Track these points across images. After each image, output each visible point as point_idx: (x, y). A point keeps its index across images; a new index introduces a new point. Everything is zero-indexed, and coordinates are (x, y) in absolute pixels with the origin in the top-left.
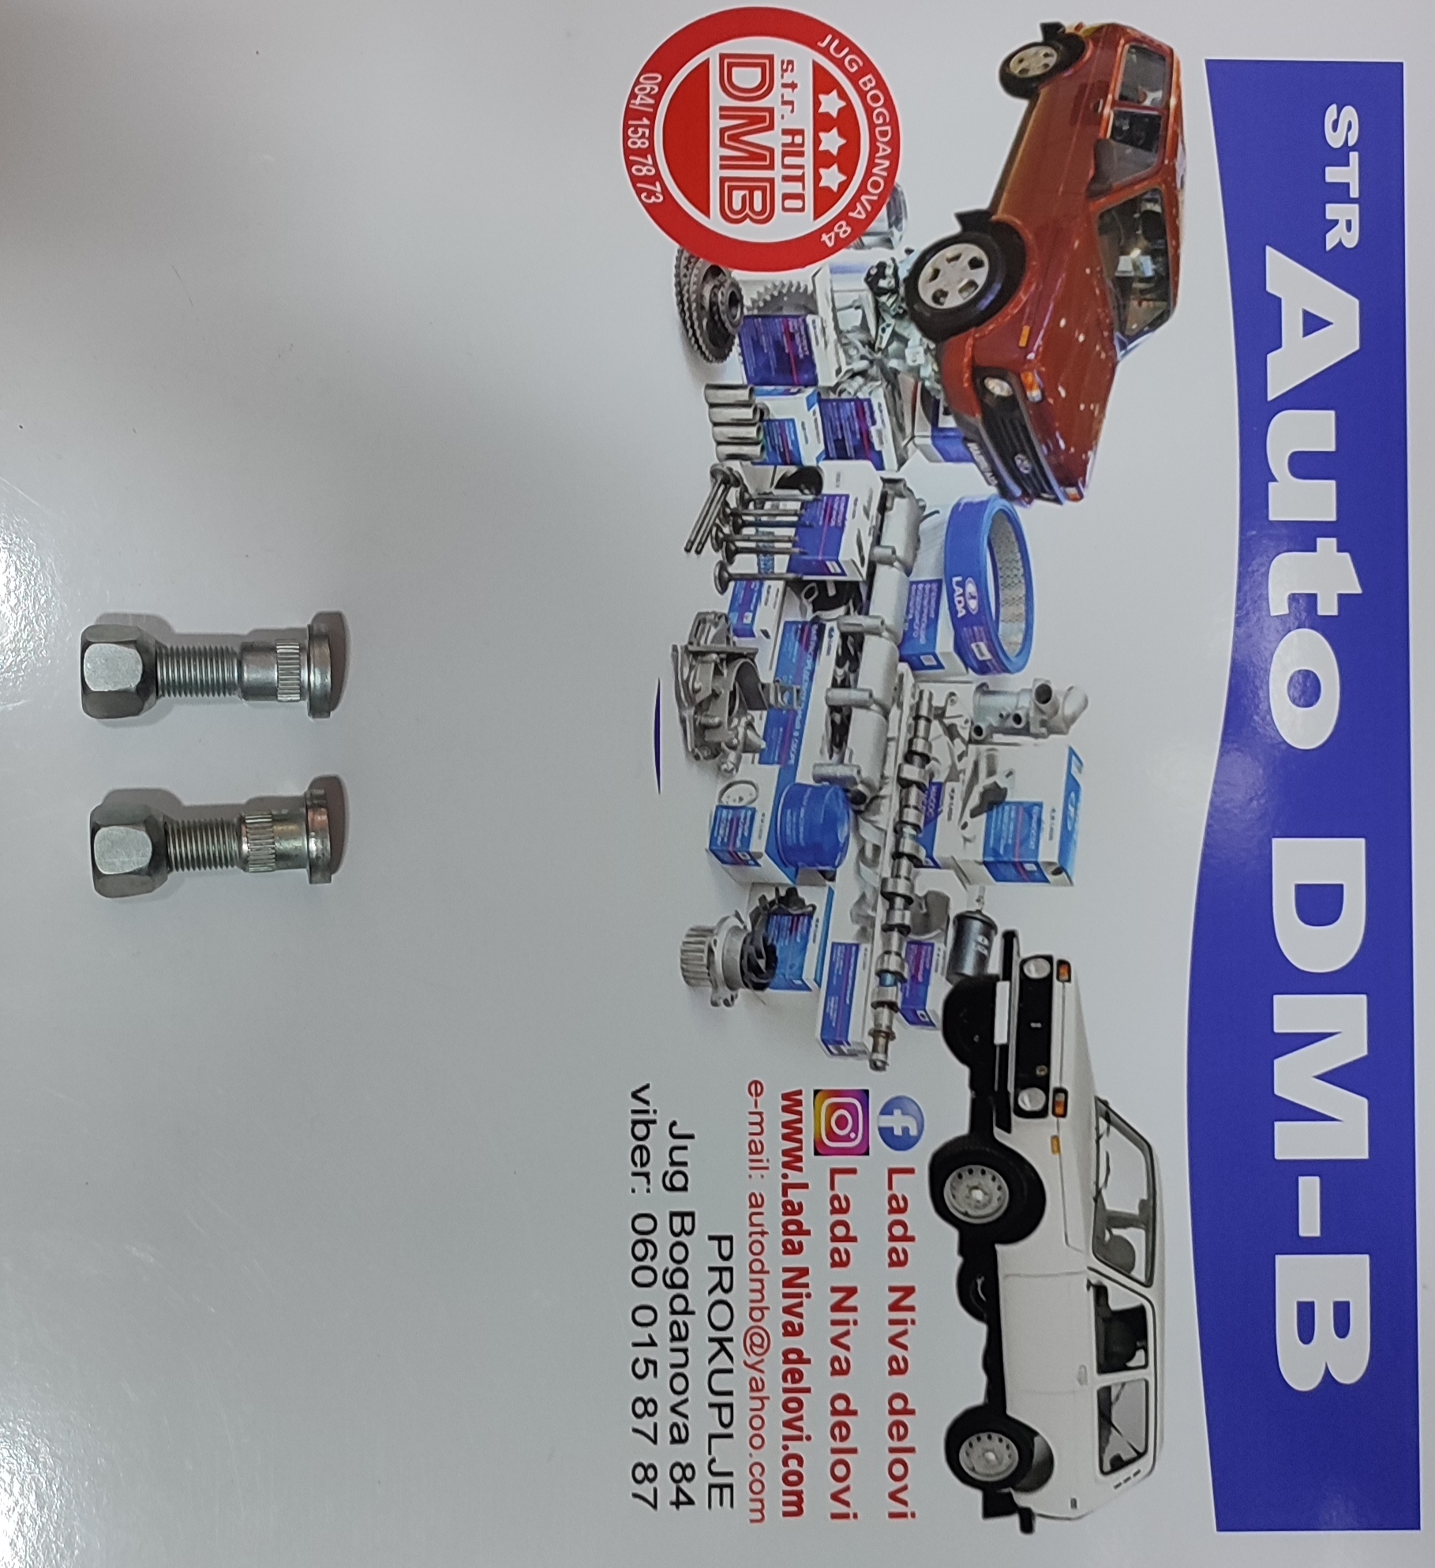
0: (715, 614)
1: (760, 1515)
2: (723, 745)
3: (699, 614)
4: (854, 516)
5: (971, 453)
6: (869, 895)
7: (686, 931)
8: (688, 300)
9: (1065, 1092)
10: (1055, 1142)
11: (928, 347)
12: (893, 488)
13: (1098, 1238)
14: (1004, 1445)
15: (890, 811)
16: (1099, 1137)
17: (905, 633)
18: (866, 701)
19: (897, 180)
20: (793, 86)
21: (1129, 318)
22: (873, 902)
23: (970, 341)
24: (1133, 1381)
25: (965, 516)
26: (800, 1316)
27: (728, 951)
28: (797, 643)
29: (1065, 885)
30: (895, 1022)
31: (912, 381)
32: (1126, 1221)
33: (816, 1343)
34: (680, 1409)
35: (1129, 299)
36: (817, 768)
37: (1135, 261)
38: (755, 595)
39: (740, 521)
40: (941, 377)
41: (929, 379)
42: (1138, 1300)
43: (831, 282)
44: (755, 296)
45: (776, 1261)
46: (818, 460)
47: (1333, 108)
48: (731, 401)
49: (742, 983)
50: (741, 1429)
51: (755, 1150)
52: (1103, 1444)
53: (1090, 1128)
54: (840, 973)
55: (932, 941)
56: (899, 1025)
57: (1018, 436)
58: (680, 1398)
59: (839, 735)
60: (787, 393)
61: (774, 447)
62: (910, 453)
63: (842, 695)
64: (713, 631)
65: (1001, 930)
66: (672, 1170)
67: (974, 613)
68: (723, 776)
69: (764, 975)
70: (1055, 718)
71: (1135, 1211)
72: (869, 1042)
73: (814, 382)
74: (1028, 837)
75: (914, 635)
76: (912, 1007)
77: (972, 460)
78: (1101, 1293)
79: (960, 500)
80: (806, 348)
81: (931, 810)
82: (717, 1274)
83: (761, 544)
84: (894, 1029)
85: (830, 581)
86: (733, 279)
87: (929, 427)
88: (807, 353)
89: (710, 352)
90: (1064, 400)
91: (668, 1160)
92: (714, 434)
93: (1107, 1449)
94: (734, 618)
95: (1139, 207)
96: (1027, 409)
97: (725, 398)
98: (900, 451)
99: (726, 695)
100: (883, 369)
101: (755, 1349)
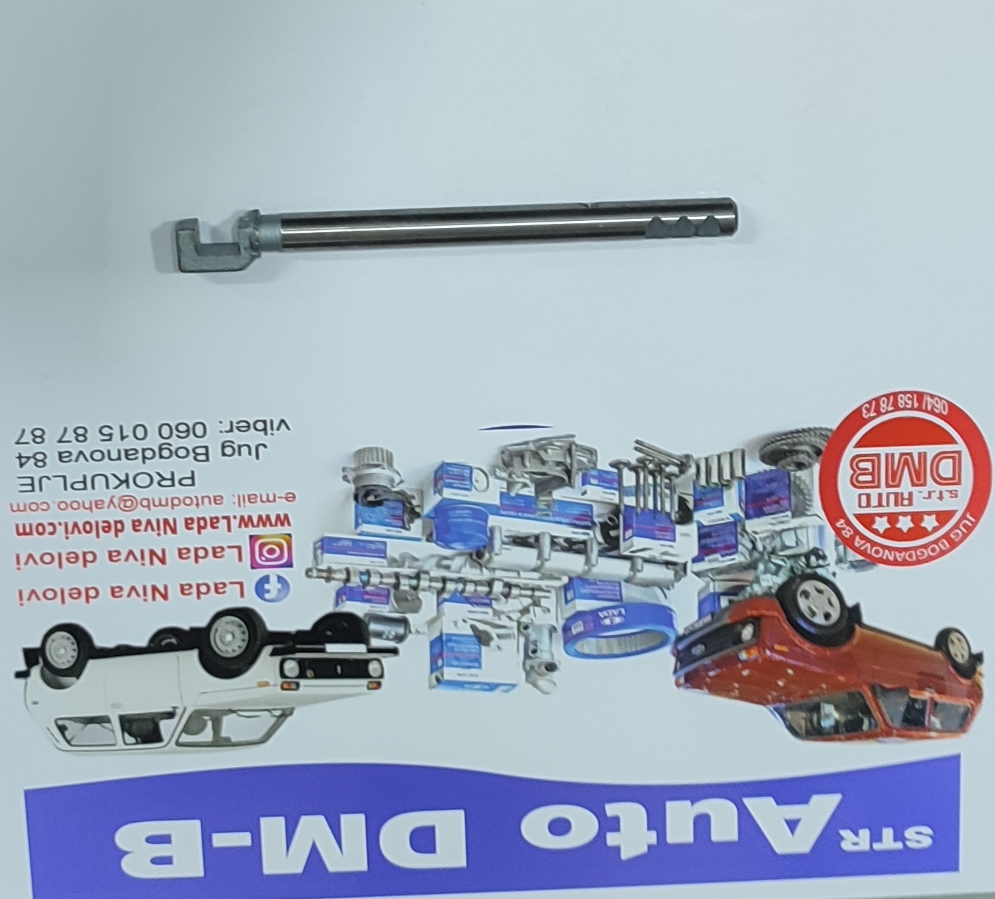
0: (597, 460)
1: (16, 509)
2: (511, 469)
3: (595, 450)
4: (662, 545)
5: (704, 617)
6: (417, 564)
7: (390, 450)
8: (800, 436)
9: (297, 689)
10: (266, 683)
11: (773, 588)
12: (680, 569)
13: (205, 713)
14: (70, 659)
15: (473, 574)
16: (269, 710)
17: (586, 580)
18: (543, 557)
19: (881, 566)
20: (941, 498)
21: (794, 712)
22: (414, 566)
23: (776, 614)
24: (115, 736)
25: (664, 615)
26: (146, 530)
27: (378, 477)
28: (577, 513)
29: (430, 684)
30: (337, 582)
31: (750, 579)
32: (217, 729)
33: (129, 540)
34: (81, 457)
35: (806, 713)
36: (499, 528)
37: (831, 715)
38: (609, 486)
39: (657, 474)
40: (754, 597)
41: (752, 589)
42: (167, 736)
43: (814, 527)
45: (179, 515)
46: (699, 523)
47: (928, 830)
48: (735, 466)
49: (357, 487)
50: (71, 495)
51: (251, 499)
52: (73, 720)
53: (276, 704)
54: (367, 547)
55: (390, 602)
56: (335, 585)
57: (718, 645)
58: (88, 457)
59: (521, 541)
60: (740, 500)
61: (705, 494)
62: (704, 579)
63: (546, 542)
64: (584, 460)
65: (400, 646)
66: (235, 446)
68: (491, 470)
69: (364, 500)
70: (535, 674)
71: (224, 733)
72: (323, 567)
73: (748, 517)
74: (460, 660)
75: (587, 586)
76: (347, 593)
77: (701, 616)
78: (170, 715)
79: (674, 611)
80: (769, 511)
81: (475, 601)
82: (169, 476)
83: (642, 488)
84: (333, 583)
85: (619, 532)
86: (814, 465)
87: (721, 590)
88: (766, 512)
89: (766, 451)
90: (742, 675)
91: (241, 443)
92: (712, 456)
93: (71, 722)
94: (594, 473)
95: (866, 716)
96: (734, 651)
97: (736, 462)
98: (705, 573)
99: (544, 469)
100: (757, 560)
101: (123, 503)
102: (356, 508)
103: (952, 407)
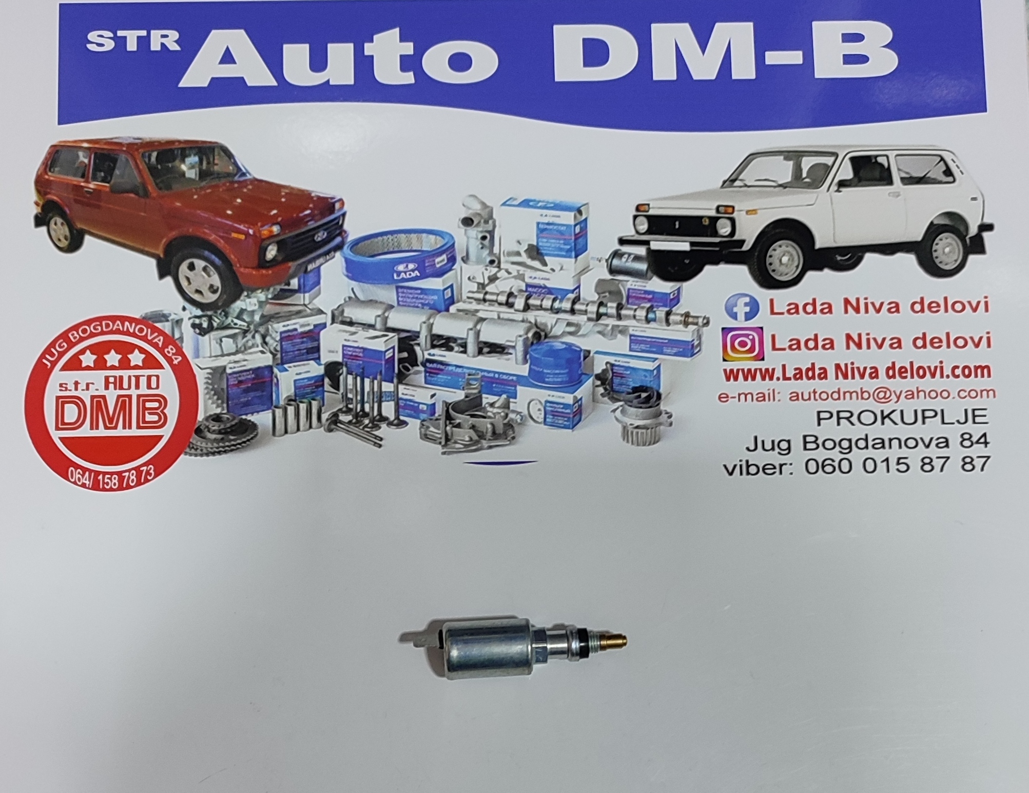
0: (420, 429)
1: (990, 392)
2: (506, 421)
3: (421, 438)
4: (356, 341)
5: (314, 268)
6: (598, 329)
7: (625, 443)
8: (217, 448)
9: (718, 207)
10: (749, 213)
11: (246, 296)
12: (338, 317)
13: (809, 185)
14: (940, 242)
15: (545, 316)
16: (746, 186)
17: (431, 308)
18: (475, 332)
19: (137, 316)
20: (76, 383)
21: (226, 171)
22: (603, 327)
24: (897, 164)
25: (354, 272)
26: (865, 369)
27: (637, 416)
28: (439, 376)
29: (588, 208)
30: (678, 312)
31: (268, 306)
32: (798, 169)
33: (882, 358)
35: (214, 171)
36: (518, 362)
37: (189, 168)
38: (408, 403)
39: (361, 413)
40: (266, 288)
41: (266, 295)
42: (846, 162)
43: (204, 358)
44: (214, 406)
45: (832, 384)
46: (320, 364)
47: (92, 47)
48: (283, 420)
49: (658, 407)
50: (938, 404)
51: (762, 397)
52: (937, 181)
53: (738, 192)
54: (648, 346)
55: (626, 290)
56: (680, 309)
57: (302, 240)
58: (920, 442)
59: (496, 349)
60: (277, 385)
61: (313, 392)
62: (314, 307)
63: (471, 347)
64: (432, 429)
65: (617, 247)
66: (777, 450)
68: (525, 421)
69: (652, 394)
70: (483, 215)
71: (791, 164)
72: (692, 328)
73: (270, 368)
74: (558, 231)
75: (432, 303)
76: (669, 301)
77: (319, 267)
78: (842, 184)
79: (343, 273)
80: (248, 373)
81: (543, 291)
82: (842, 421)
83: (375, 400)
84: (683, 312)
85: (398, 355)
86: (203, 419)
87: (297, 295)
88: (251, 372)
89: (251, 434)
90: (279, 211)
91: (771, 452)
92: (305, 431)
93: (939, 179)
94: (423, 416)
95: (153, 165)
96: (285, 234)
97: (281, 424)
98: (314, 313)
99: (473, 421)
100: (261, 324)
101: (887, 396)
102: (659, 386)
103: (67, 478)
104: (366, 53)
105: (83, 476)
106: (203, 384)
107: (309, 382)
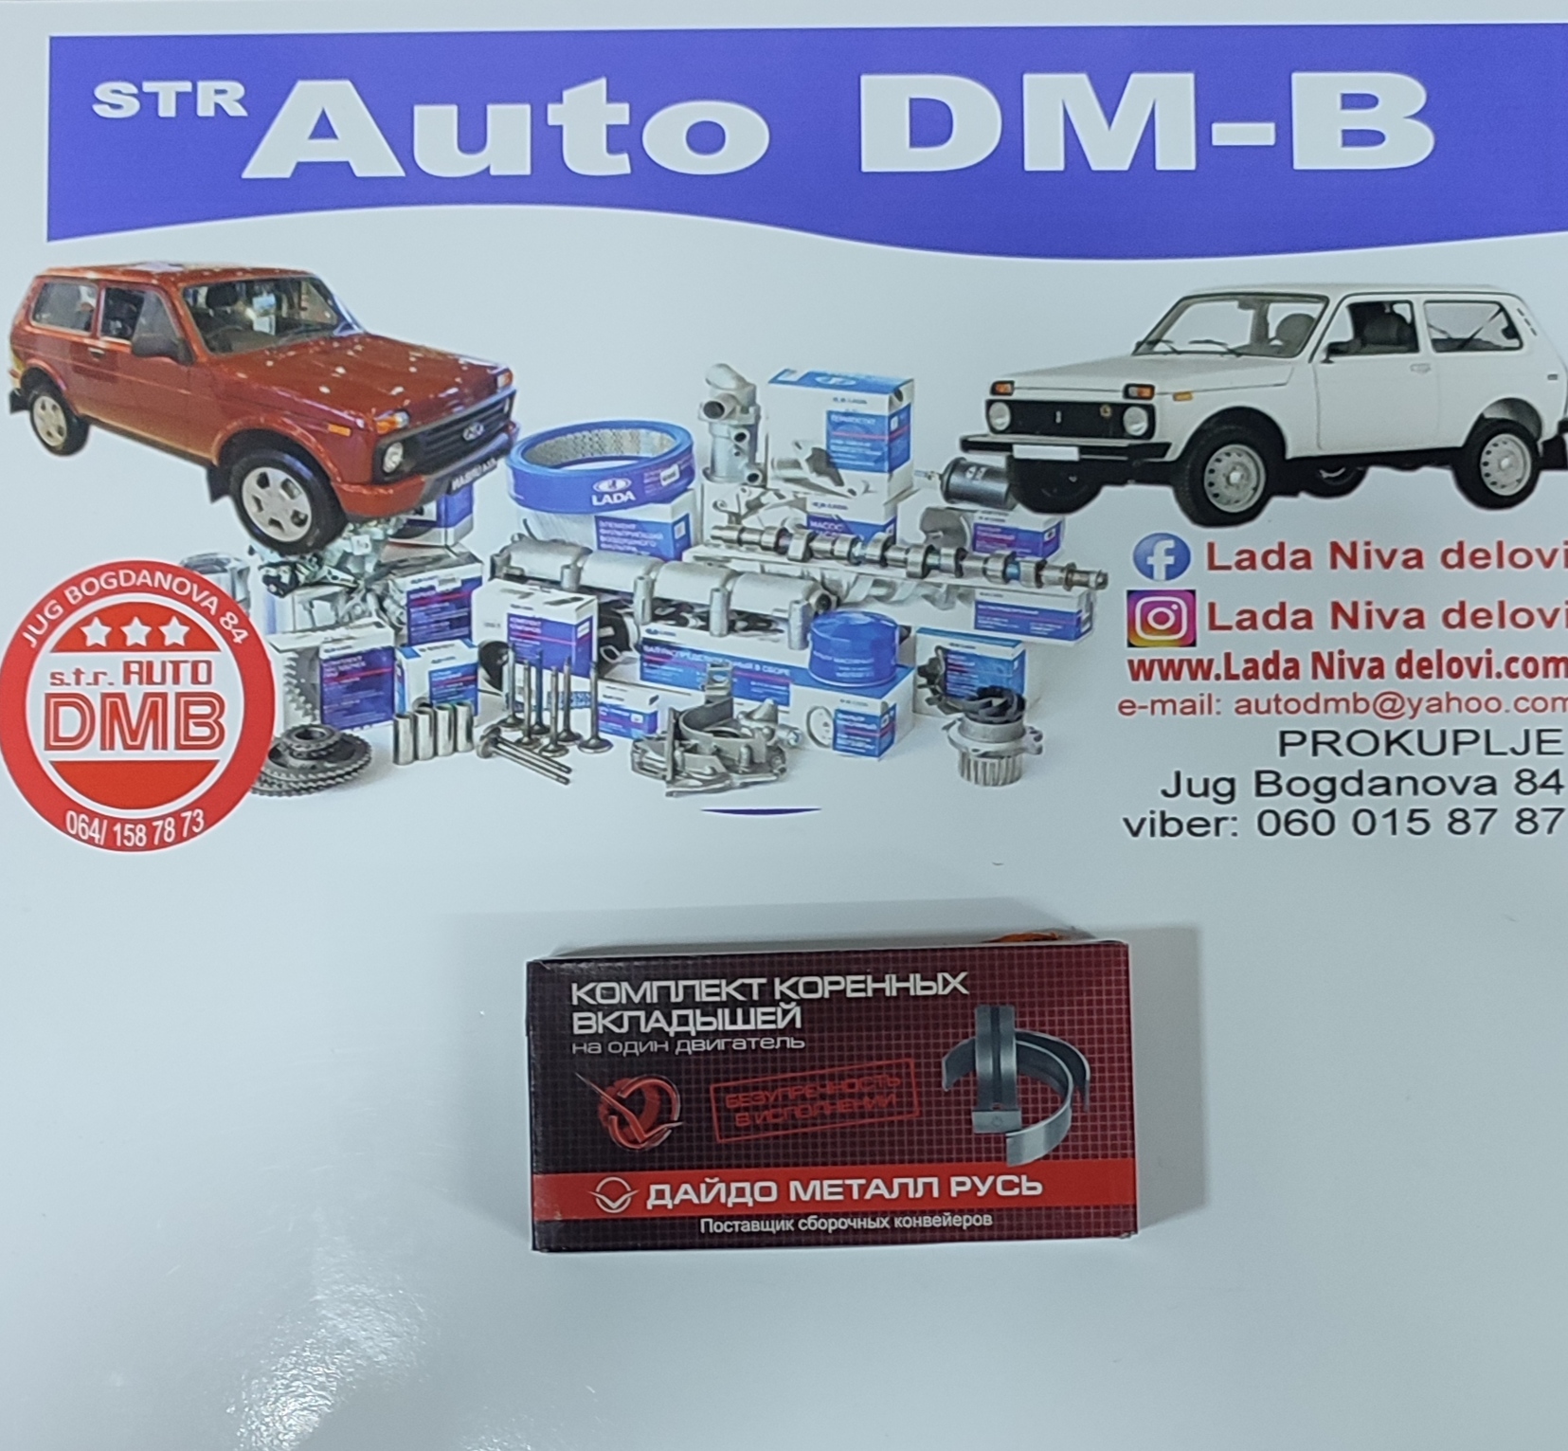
0: (632, 755)
2: (770, 743)
3: (634, 769)
4: (530, 609)
5: (463, 486)
6: (925, 590)
7: (964, 781)
8: (305, 782)
9: (1128, 387)
10: (1179, 397)
11: (351, 531)
12: (501, 568)
14: (1493, 449)
15: (837, 569)
16: (1175, 351)
17: (652, 555)
18: (724, 595)
19: (176, 563)
20: (78, 673)
21: (319, 320)
22: (932, 587)
23: (345, 487)
24: (1427, 318)
25: (528, 492)
26: (1362, 661)
27: (984, 737)
28: (664, 667)
29: (913, 387)
30: (1057, 563)
31: (388, 548)
32: (1261, 323)
33: (1390, 644)
34: (1460, 785)
35: (299, 320)
36: (793, 645)
37: (259, 313)
38: (613, 710)
39: (537, 727)
40: (383, 517)
41: (385, 530)
42: (1342, 312)
43: (284, 633)
44: (300, 713)
45: (1306, 685)
46: (471, 646)
47: (98, 109)
48: (411, 737)
49: (1017, 723)
50: (1480, 722)
51: (1191, 708)
52: (1491, 346)
54: (1009, 620)
55: (972, 527)
56: (1060, 559)
57: (445, 436)
58: (1449, 785)
59: (758, 623)
60: (402, 679)
61: (459, 693)
62: (463, 550)
63: (717, 620)
64: (651, 754)
65: (960, 454)
66: (1212, 794)
67: (630, 482)
68: (803, 742)
69: (1010, 700)
70: (740, 398)
71: (1251, 313)
72: (1078, 590)
73: (390, 651)
74: (863, 426)
75: (654, 545)
76: (1041, 545)
77: (470, 485)
78: (1335, 349)
79: (512, 497)
80: (355, 659)
81: (836, 527)
82: (1320, 747)
83: (560, 705)
84: (1064, 564)
85: (598, 632)
86: (283, 735)
87: (435, 530)
88: (360, 658)
89: (360, 759)
90: (405, 388)
91: (1202, 798)
92: (446, 754)
93: (1497, 342)
94: (637, 733)
95: (202, 309)
96: (416, 427)
97: (408, 744)
98: (462, 561)
99: (717, 741)
100: (376, 578)
101: (1397, 707)
102: (1022, 687)
103: (62, 826)
104: (551, 122)
105: (90, 825)
106: (281, 677)
107: (454, 676)
